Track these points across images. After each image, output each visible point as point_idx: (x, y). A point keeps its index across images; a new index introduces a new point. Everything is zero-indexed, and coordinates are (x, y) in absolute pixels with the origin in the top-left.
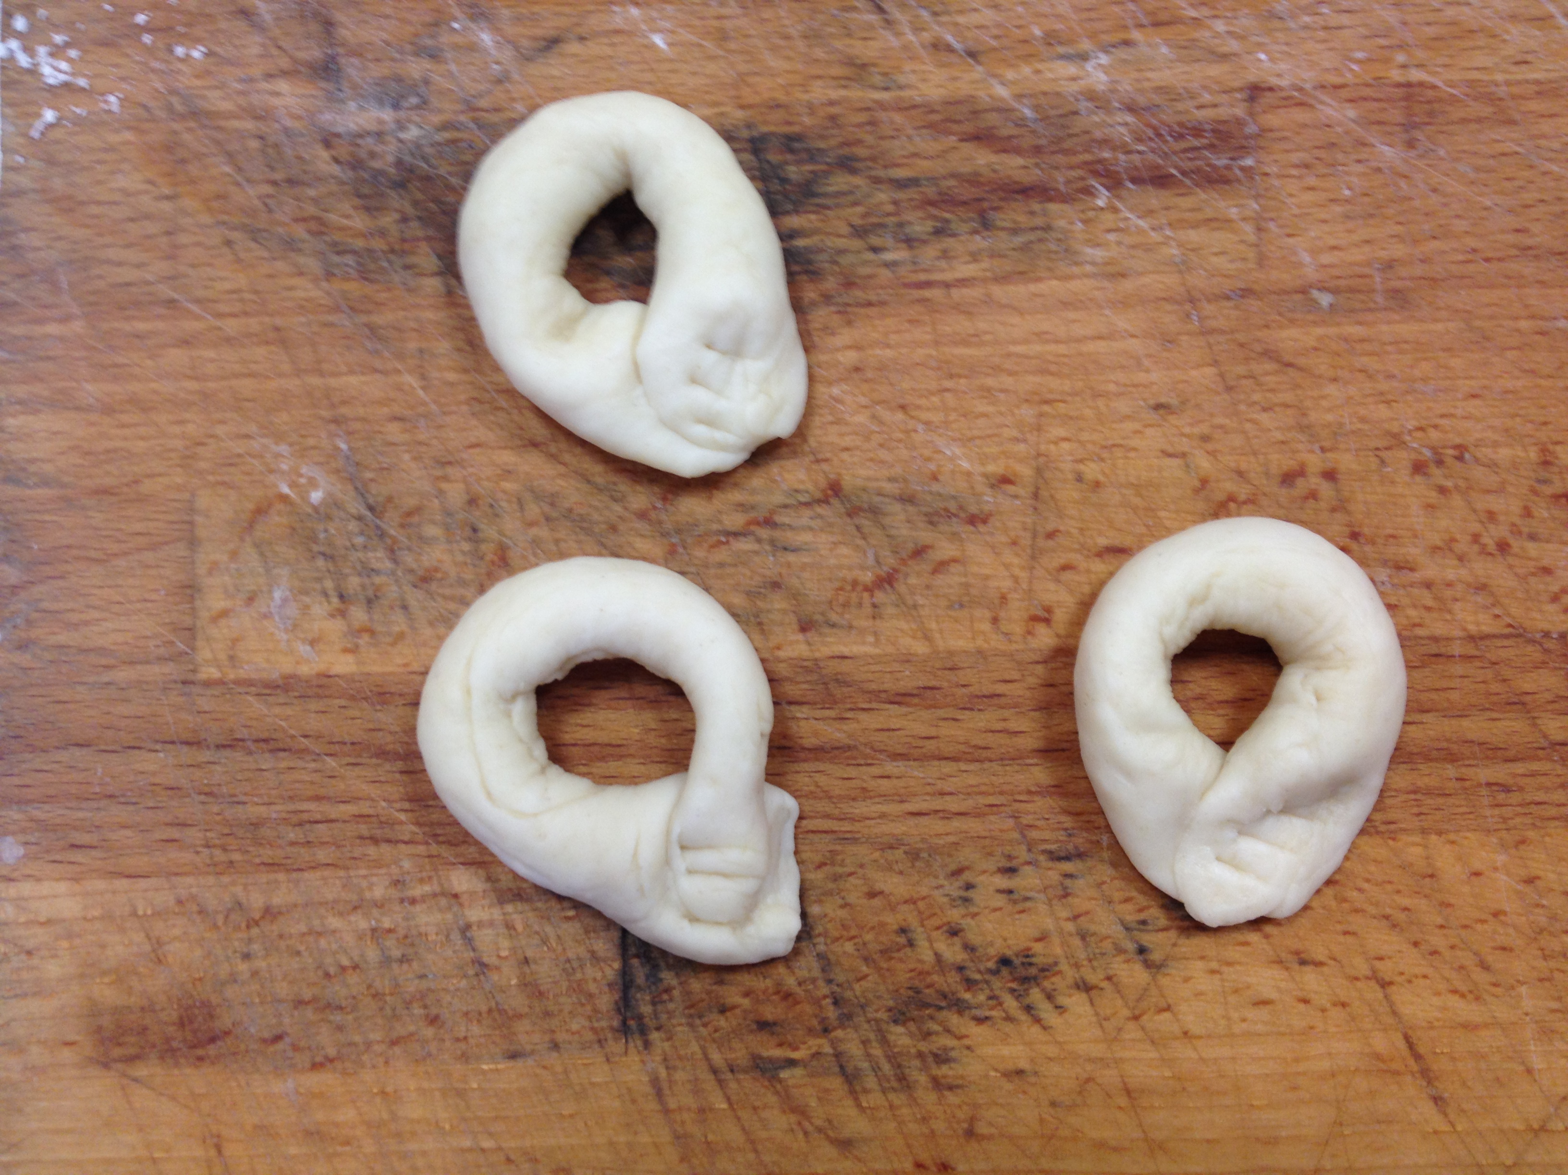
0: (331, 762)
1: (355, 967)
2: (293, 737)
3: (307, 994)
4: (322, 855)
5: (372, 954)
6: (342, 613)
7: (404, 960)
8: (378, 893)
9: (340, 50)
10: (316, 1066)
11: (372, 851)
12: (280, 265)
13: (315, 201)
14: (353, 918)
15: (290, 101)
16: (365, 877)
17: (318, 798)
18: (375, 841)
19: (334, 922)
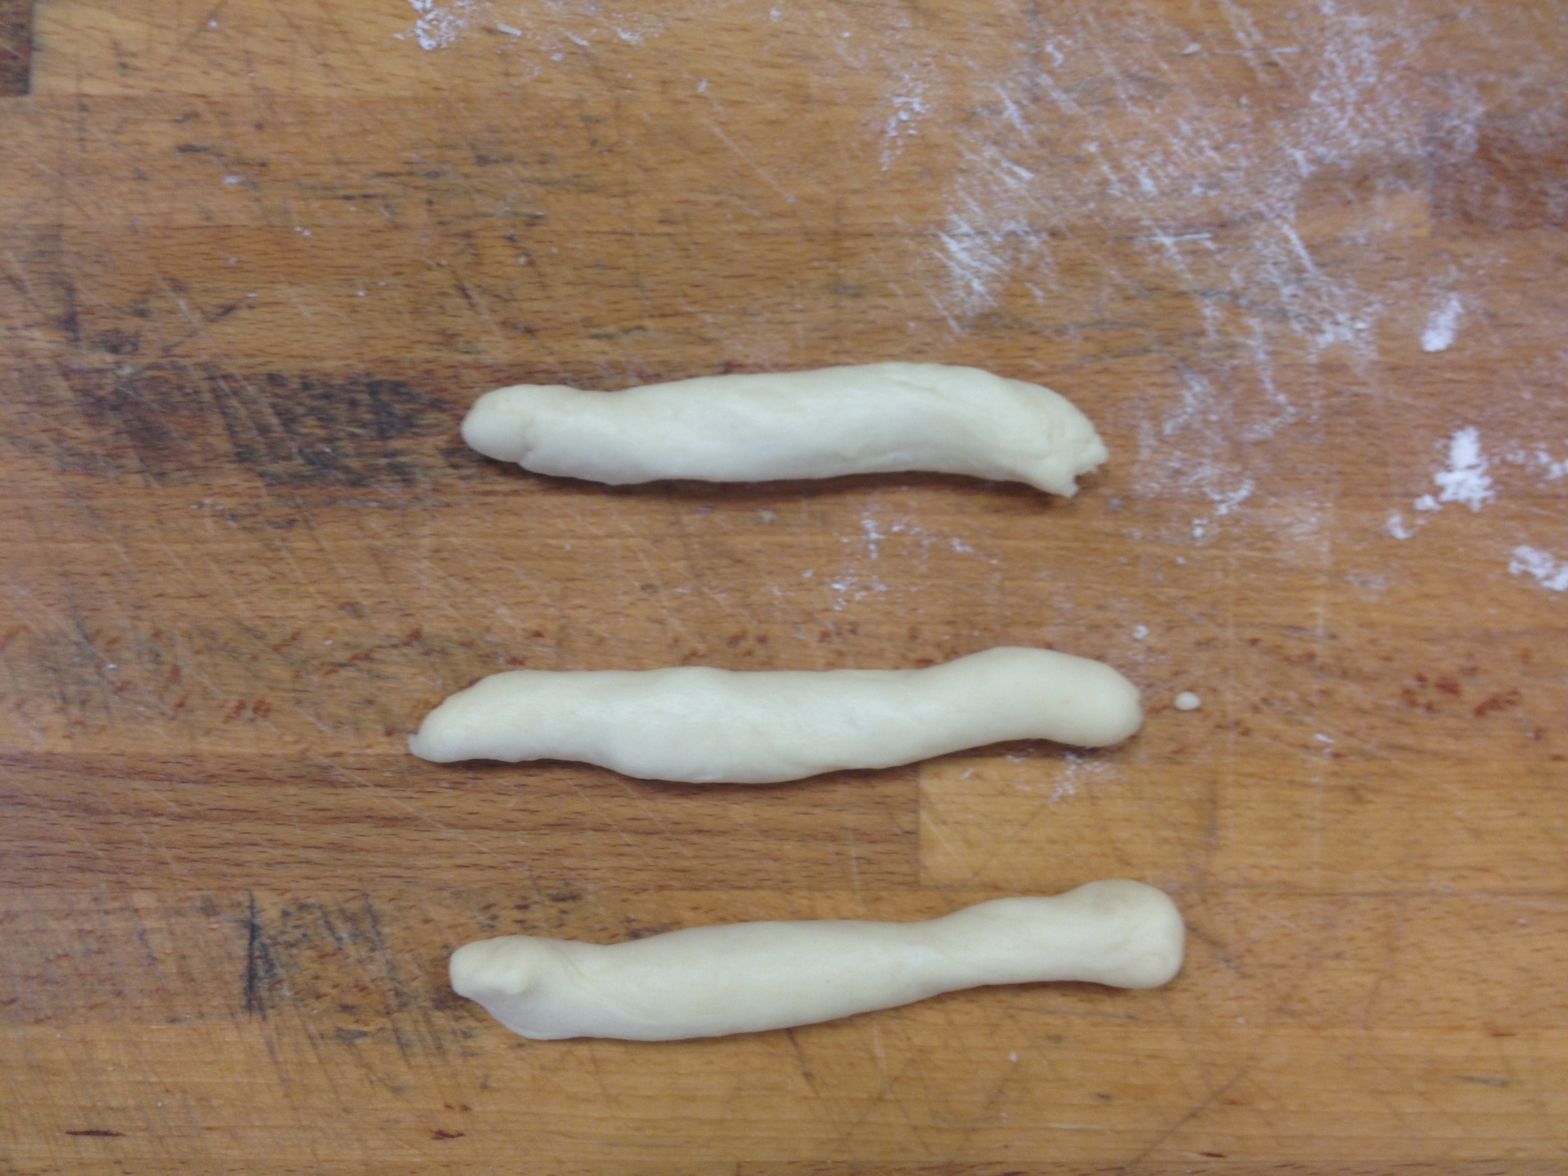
0: (53, 814)
1: (66, 956)
2: (28, 795)
3: (33, 972)
4: (46, 877)
5: (78, 947)
6: (62, 710)
7: (100, 952)
8: (83, 905)
9: (79, 309)
10: (38, 1021)
11: (79, 876)
12: (29, 462)
13: (56, 417)
14: (66, 922)
15: (41, 344)
16: (75, 894)
17: (42, 838)
18: (81, 869)
19: (52, 924)
